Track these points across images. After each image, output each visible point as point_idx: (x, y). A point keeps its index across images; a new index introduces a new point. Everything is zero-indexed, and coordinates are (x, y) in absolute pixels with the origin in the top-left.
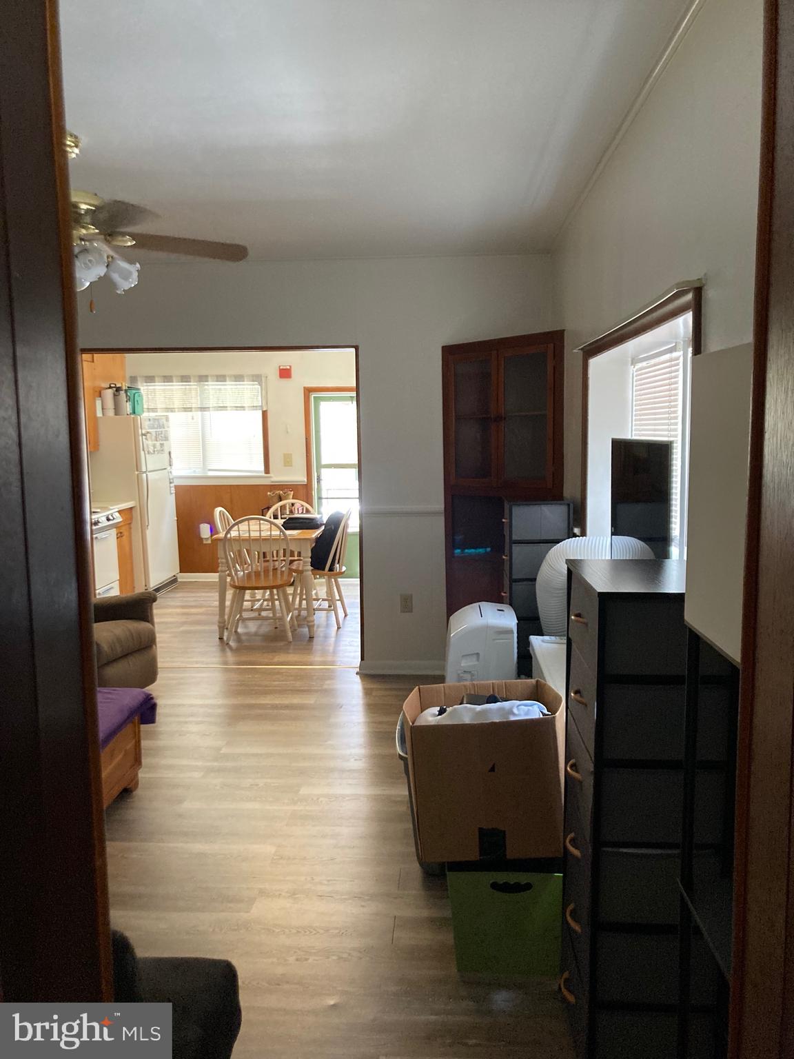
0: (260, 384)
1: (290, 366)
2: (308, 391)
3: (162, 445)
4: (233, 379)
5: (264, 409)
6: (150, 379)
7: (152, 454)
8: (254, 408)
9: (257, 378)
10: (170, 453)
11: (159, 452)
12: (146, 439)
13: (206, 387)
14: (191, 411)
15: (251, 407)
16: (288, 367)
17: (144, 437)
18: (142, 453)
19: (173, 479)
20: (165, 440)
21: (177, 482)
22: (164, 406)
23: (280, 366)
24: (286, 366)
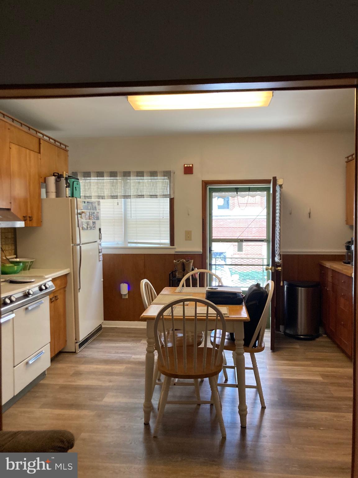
0: (170, 178)
1: (192, 165)
2: (206, 184)
3: (94, 223)
4: (149, 174)
5: (172, 197)
6: (87, 175)
7: (85, 229)
8: (165, 196)
9: (167, 174)
10: (100, 229)
11: (91, 228)
12: (81, 217)
13: (128, 181)
14: (117, 198)
15: (162, 195)
16: (191, 166)
17: (79, 216)
18: (77, 229)
19: (101, 249)
20: (97, 219)
21: (104, 252)
22: (96, 194)
23: (184, 165)
24: (189, 165)
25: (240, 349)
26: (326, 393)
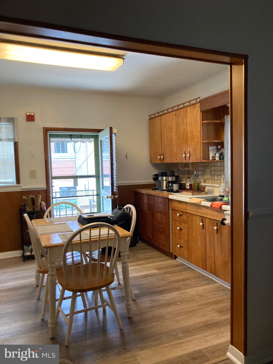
0: (14, 124)
2: (46, 130)
5: (16, 141)
9: (11, 120)
15: (6, 139)
16: (33, 114)
23: (26, 113)
24: (31, 113)
25: (125, 259)
26: (166, 280)
